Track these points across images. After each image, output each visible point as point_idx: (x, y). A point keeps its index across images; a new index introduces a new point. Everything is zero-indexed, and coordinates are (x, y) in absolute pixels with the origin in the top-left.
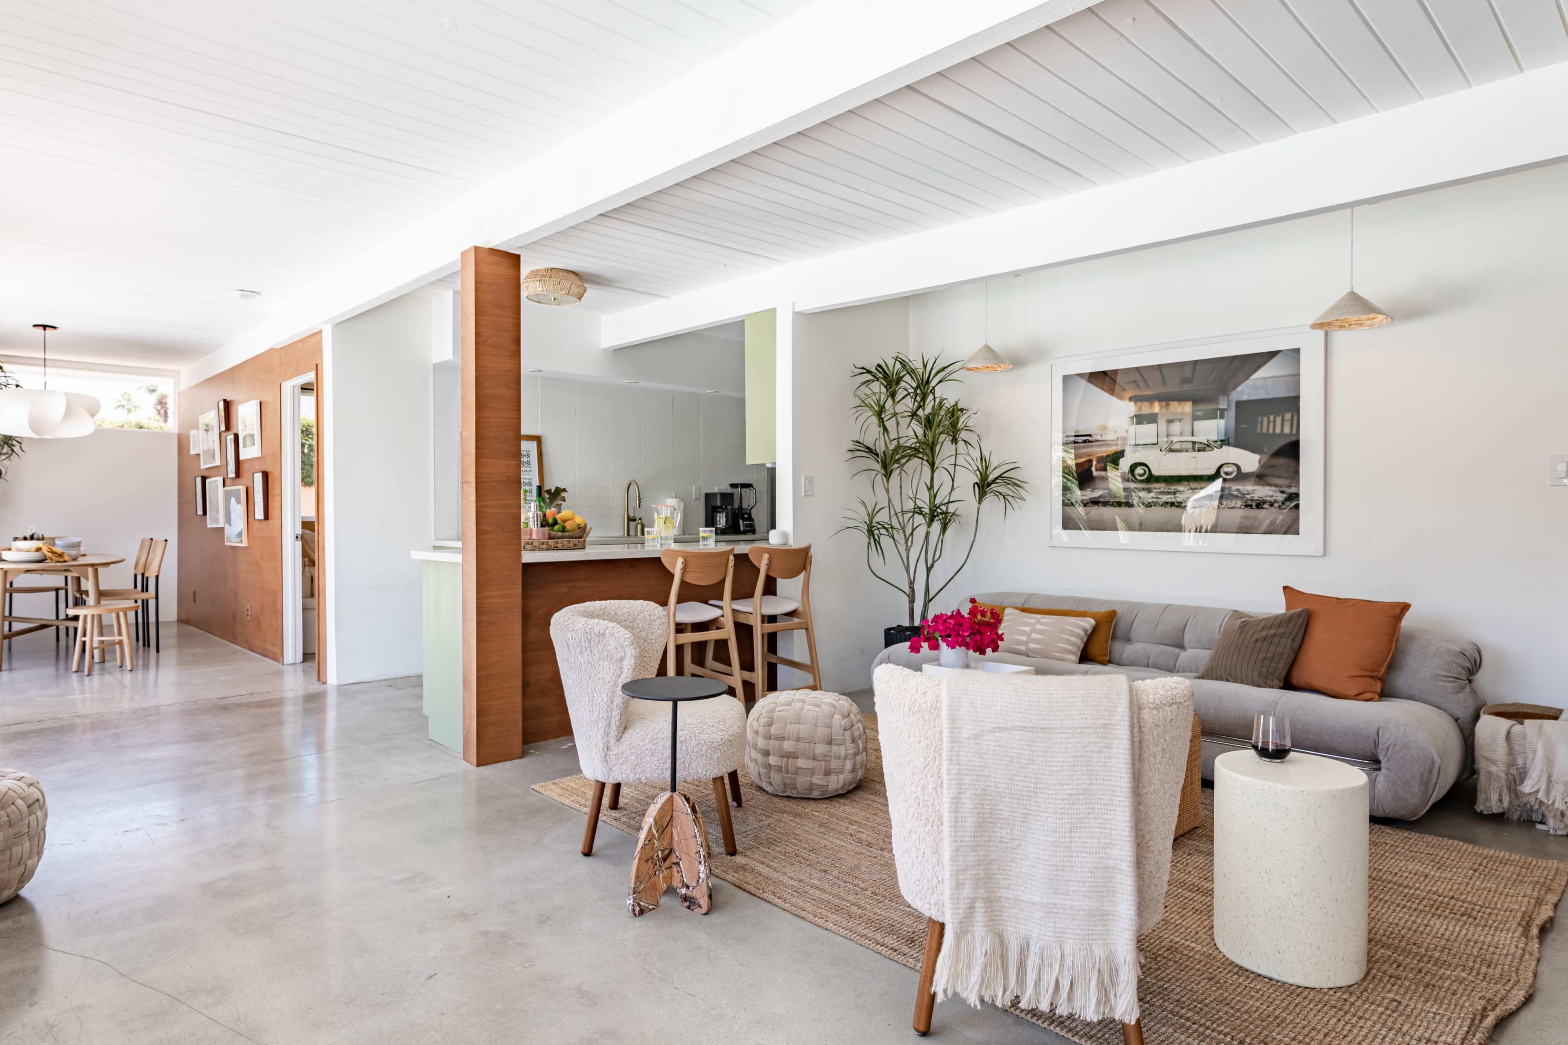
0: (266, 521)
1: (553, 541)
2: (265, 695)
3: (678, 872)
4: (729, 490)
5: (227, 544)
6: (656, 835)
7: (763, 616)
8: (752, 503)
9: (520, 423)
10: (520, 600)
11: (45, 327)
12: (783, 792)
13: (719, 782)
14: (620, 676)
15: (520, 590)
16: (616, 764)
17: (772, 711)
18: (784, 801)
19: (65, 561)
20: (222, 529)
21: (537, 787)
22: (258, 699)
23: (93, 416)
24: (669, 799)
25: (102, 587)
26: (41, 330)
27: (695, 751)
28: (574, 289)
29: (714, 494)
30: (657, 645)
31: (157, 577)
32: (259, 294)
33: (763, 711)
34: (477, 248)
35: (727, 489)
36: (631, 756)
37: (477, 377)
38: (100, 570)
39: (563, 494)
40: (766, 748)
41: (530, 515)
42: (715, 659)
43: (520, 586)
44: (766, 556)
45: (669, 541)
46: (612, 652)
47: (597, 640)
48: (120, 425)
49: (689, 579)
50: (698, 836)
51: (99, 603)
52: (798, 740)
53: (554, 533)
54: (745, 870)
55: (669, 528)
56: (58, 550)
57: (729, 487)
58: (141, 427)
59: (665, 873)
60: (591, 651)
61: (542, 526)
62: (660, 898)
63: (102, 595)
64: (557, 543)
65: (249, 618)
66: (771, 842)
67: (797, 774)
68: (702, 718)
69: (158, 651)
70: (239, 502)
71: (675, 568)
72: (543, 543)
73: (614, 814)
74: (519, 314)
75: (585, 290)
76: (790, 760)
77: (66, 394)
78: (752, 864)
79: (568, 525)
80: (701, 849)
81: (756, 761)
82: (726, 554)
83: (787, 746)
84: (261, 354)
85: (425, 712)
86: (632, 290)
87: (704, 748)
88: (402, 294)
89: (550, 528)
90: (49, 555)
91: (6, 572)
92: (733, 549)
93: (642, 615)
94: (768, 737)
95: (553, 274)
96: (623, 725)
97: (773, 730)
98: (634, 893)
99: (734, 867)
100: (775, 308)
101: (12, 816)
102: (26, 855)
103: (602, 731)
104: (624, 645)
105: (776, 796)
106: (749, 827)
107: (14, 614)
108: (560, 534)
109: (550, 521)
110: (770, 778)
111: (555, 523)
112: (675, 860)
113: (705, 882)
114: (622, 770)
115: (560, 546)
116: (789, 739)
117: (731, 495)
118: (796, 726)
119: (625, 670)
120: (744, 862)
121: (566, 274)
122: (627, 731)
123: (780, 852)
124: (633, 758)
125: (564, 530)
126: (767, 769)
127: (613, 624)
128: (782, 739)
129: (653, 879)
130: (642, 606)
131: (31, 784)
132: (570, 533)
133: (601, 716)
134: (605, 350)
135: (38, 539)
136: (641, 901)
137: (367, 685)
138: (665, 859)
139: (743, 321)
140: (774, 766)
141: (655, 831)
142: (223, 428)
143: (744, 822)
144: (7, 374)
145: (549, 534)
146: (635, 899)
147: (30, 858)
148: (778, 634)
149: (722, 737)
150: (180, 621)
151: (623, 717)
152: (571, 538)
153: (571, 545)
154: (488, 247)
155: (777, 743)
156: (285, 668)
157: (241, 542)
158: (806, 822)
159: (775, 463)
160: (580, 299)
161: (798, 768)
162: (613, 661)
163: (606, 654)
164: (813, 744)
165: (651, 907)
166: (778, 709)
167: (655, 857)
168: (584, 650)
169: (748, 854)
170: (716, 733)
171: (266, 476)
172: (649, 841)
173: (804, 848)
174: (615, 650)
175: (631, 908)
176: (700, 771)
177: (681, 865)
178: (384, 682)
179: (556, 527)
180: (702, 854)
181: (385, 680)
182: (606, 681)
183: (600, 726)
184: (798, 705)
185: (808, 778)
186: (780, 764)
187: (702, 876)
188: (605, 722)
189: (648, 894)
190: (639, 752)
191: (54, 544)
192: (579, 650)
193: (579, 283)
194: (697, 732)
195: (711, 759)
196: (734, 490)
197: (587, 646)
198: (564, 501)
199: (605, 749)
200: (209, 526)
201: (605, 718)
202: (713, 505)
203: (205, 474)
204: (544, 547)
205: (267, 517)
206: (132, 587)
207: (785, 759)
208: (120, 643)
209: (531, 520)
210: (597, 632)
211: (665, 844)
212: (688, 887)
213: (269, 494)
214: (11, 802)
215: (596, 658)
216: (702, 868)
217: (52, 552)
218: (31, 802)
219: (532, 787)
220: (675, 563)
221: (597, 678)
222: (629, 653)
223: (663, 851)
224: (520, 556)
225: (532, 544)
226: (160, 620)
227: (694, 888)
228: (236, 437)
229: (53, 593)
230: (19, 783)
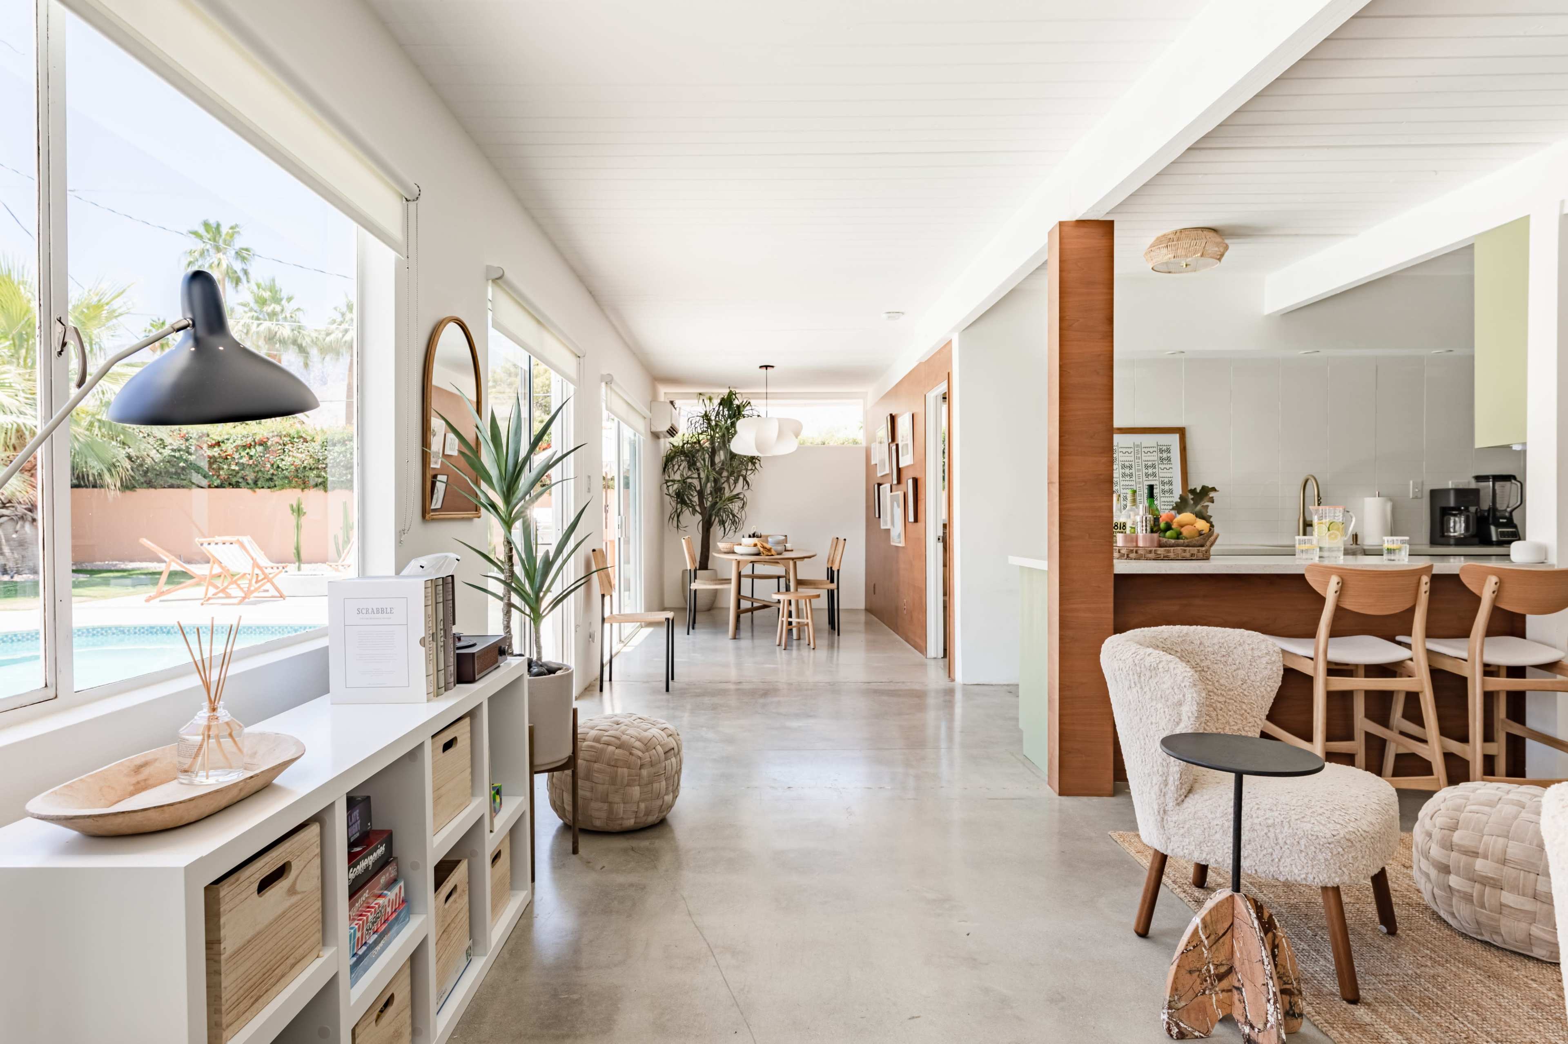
0: (916, 524)
1: (1162, 549)
2: (899, 684)
3: (1239, 1000)
4: (1473, 485)
5: (892, 544)
6: (1206, 942)
7: (1486, 665)
8: (1514, 501)
9: (1112, 414)
10: (1111, 616)
11: (766, 367)
12: (1477, 933)
13: (1330, 893)
14: (1178, 724)
15: (1111, 605)
16: (1176, 834)
17: (1459, 809)
18: (1478, 947)
19: (772, 555)
20: (888, 531)
21: (1115, 835)
22: (892, 688)
23: (797, 437)
24: (1227, 899)
25: (799, 578)
26: (764, 369)
27: (1288, 842)
28: (1213, 249)
29: (1447, 491)
30: (1262, 689)
31: (838, 571)
32: (903, 313)
33: (1442, 806)
34: (1061, 224)
35: (1469, 483)
36: (1196, 828)
37: (1061, 366)
38: (798, 563)
39: (1212, 494)
40: (1444, 861)
41: (1138, 519)
42: (1405, 716)
43: (1111, 600)
44: (1494, 579)
45: (1334, 554)
46: (1167, 692)
47: (1148, 674)
48: (842, 442)
49: (1349, 604)
50: (1266, 963)
51: (797, 590)
52: (1504, 862)
53: (1165, 540)
54: (1365, 1032)
55: (1336, 537)
56: (768, 546)
57: (1473, 481)
58: (857, 443)
59: (1221, 996)
60: (1141, 688)
61: (1152, 531)
62: (1213, 1027)
63: (800, 583)
64: (1169, 551)
65: (905, 612)
66: (1427, 1004)
67: (1501, 913)
68: (1306, 800)
69: (839, 635)
70: (898, 506)
71: (1326, 589)
72: (1150, 552)
73: (1197, 894)
74: (1112, 288)
75: (1226, 248)
76: (1487, 889)
77: (779, 419)
78: (1381, 1026)
79: (1185, 531)
80: (1271, 983)
81: (1427, 876)
82: (1417, 574)
83: (1481, 865)
84: (913, 370)
85: (1021, 726)
86: (1297, 235)
87: (1303, 842)
88: (1010, 289)
89: (1162, 534)
90: (762, 549)
91: (739, 562)
92: (1431, 567)
93: (1241, 649)
94: (1448, 846)
95: (1183, 235)
96: (1187, 786)
97: (1457, 837)
98: (1170, 1008)
99: (1349, 1021)
100: (1528, 216)
101: (653, 758)
102: (663, 791)
103: (1156, 788)
104: (1183, 685)
105: (1465, 936)
106: (1398, 970)
107: (754, 597)
108: (1173, 541)
109: (1162, 525)
110: (1451, 906)
111: (1169, 527)
112: (1237, 984)
113: (1275, 1029)
114: (1184, 844)
115: (1172, 555)
116: (1486, 857)
117: (1476, 492)
118: (1501, 841)
119: (1184, 718)
120: (1367, 1019)
121: (1200, 232)
122: (1191, 795)
123: (1439, 1025)
124: (1198, 831)
125: (1179, 536)
126: (1445, 892)
127: (1170, 657)
128: (1475, 854)
129: (1200, 998)
130: (1242, 636)
131: (671, 735)
132: (1186, 541)
133: (1155, 769)
134: (1269, 316)
135: (758, 537)
136: (1181, 1021)
137: (992, 688)
138: (1221, 977)
139: (1471, 247)
140: (1458, 891)
141: (1203, 937)
142: (890, 440)
143: (1392, 959)
144: (753, 408)
145: (1160, 541)
146: (1170, 1016)
147: (667, 794)
148: (1528, 693)
149: (1335, 833)
150: (869, 610)
151: (1184, 777)
152: (1187, 546)
153: (1188, 555)
154: (1074, 219)
155: (1464, 858)
156: (929, 662)
157: (900, 542)
158: (1508, 993)
159: (1524, 444)
160: (1219, 259)
161: (1501, 905)
162: (1169, 703)
163: (1159, 693)
164: (1532, 876)
165: (1197, 1034)
166: (1468, 808)
167: (1204, 970)
168: (1133, 685)
169: (1380, 1009)
170: (1324, 825)
171: (916, 481)
172: (1194, 947)
173: (1488, 1033)
174: (1171, 690)
175: (1165, 1026)
176: (1296, 871)
177: (1244, 994)
178: (1006, 687)
179: (1168, 533)
180: (1272, 989)
181: (1008, 685)
182: (1161, 728)
183: (1154, 782)
184: (1510, 809)
185: (1523, 925)
186: (1469, 890)
187: (1272, 1020)
188: (1160, 778)
189: (1193, 1016)
190: (1206, 826)
191: (767, 542)
192: (1127, 684)
193: (1218, 240)
194: (1294, 817)
195: (1313, 859)
196: (1482, 484)
197: (1136, 680)
198: (1213, 502)
199: (1162, 812)
200: (882, 527)
201: (1161, 773)
202: (1444, 505)
203: (880, 482)
204: (1152, 555)
205: (916, 520)
206: (826, 579)
207: (1477, 886)
208: (807, 624)
209: (1139, 524)
210: (1147, 665)
211: (1222, 957)
212: (1252, 1027)
213: (919, 498)
214: (653, 747)
215: (1147, 697)
216: (1270, 1008)
217: (763, 547)
218: (667, 749)
219: (1109, 833)
220: (1326, 584)
221: (1149, 722)
222: (1188, 697)
223: (1217, 966)
224: (1111, 566)
225: (1136, 552)
226: (840, 608)
227: (1259, 1030)
228: (897, 446)
229: (777, 580)
230: (662, 733)
